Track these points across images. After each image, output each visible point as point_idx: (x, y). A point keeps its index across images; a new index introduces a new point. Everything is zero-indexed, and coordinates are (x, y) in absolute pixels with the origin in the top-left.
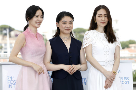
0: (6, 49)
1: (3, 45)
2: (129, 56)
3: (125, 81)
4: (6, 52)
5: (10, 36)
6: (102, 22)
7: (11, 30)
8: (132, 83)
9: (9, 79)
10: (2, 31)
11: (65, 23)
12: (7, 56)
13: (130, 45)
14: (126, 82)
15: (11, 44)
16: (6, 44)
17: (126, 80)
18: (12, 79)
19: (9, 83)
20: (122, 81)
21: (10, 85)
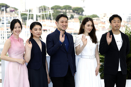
1: (1, 18)
4: (3, 23)
5: (6, 12)
7: (7, 7)
15: (7, 17)
16: (3, 18)
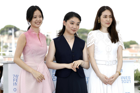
0: (11, 48)
2: (130, 56)
3: (126, 80)
4: (11, 51)
6: (107, 23)
8: (133, 82)
9: (15, 78)
10: (7, 31)
11: (72, 23)
12: (12, 55)
13: (131, 46)
14: (128, 81)
17: (128, 79)
18: (17, 77)
19: (15, 81)
20: (124, 80)
21: (15, 83)
